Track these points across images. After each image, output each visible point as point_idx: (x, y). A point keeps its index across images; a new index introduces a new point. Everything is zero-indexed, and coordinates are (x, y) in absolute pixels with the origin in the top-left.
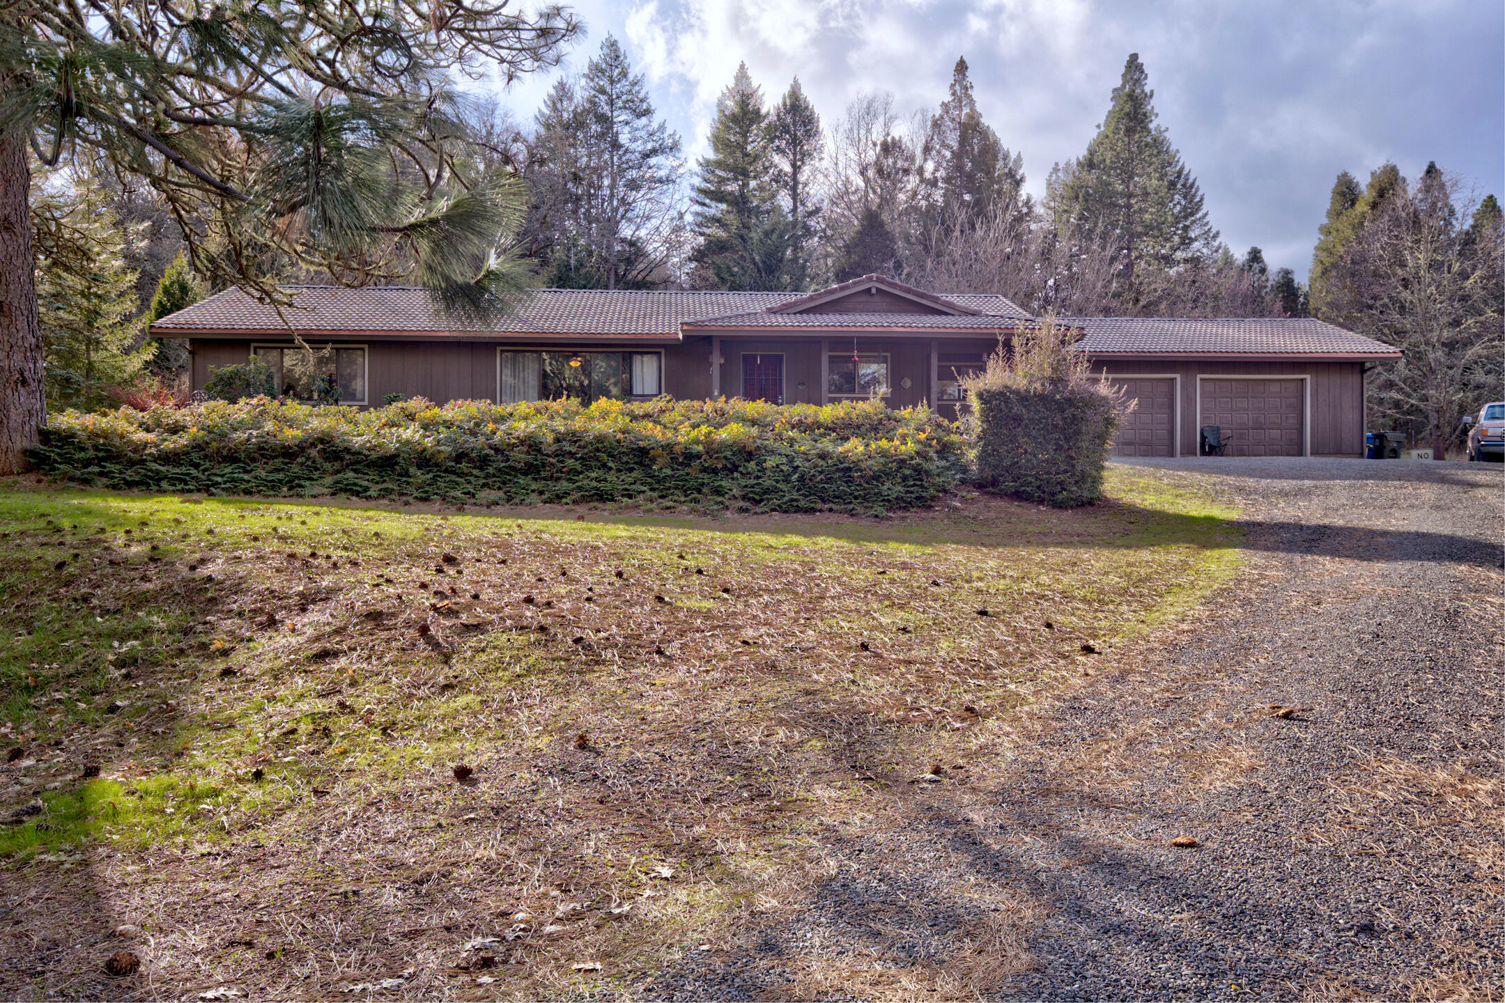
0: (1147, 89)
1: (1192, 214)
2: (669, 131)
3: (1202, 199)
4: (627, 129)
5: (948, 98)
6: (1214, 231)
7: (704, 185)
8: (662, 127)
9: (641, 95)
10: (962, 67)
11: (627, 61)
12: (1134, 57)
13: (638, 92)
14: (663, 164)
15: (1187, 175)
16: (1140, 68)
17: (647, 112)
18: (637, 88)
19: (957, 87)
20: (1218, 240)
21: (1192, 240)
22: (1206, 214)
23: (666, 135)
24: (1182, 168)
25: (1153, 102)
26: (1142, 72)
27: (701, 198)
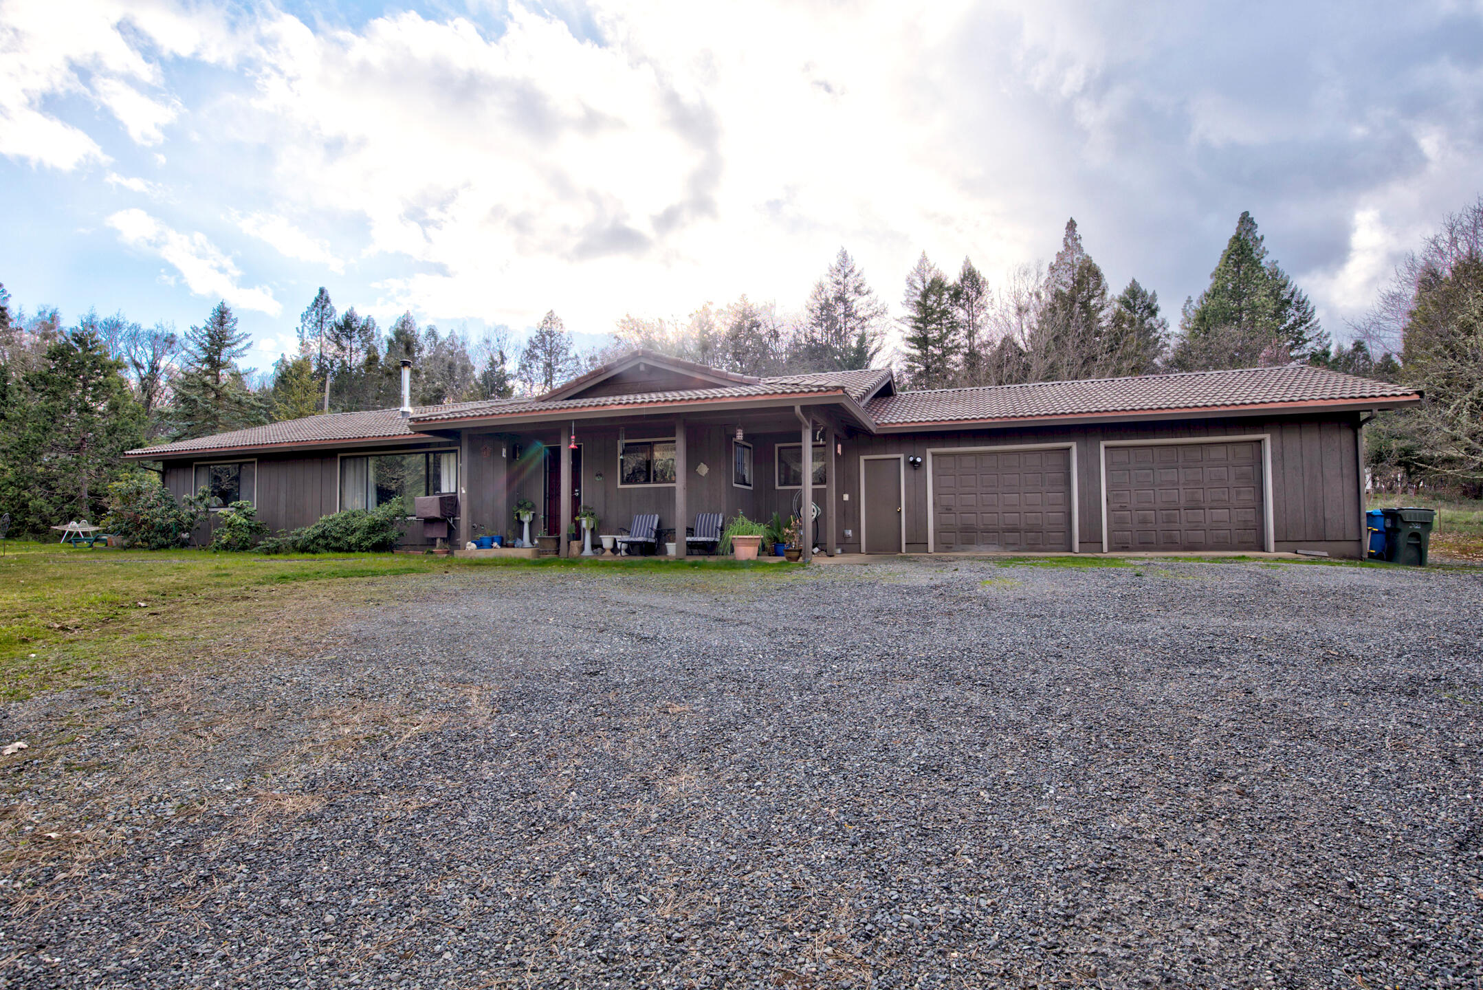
0: (1258, 235)
1: (1306, 322)
3: (1313, 311)
5: (1061, 249)
6: (1325, 332)
10: (1071, 225)
12: (1246, 213)
15: (1300, 293)
16: (1251, 221)
19: (1069, 241)
20: (1329, 339)
21: (1305, 341)
22: (1318, 321)
24: (1296, 289)
25: (1263, 244)
26: (1253, 224)
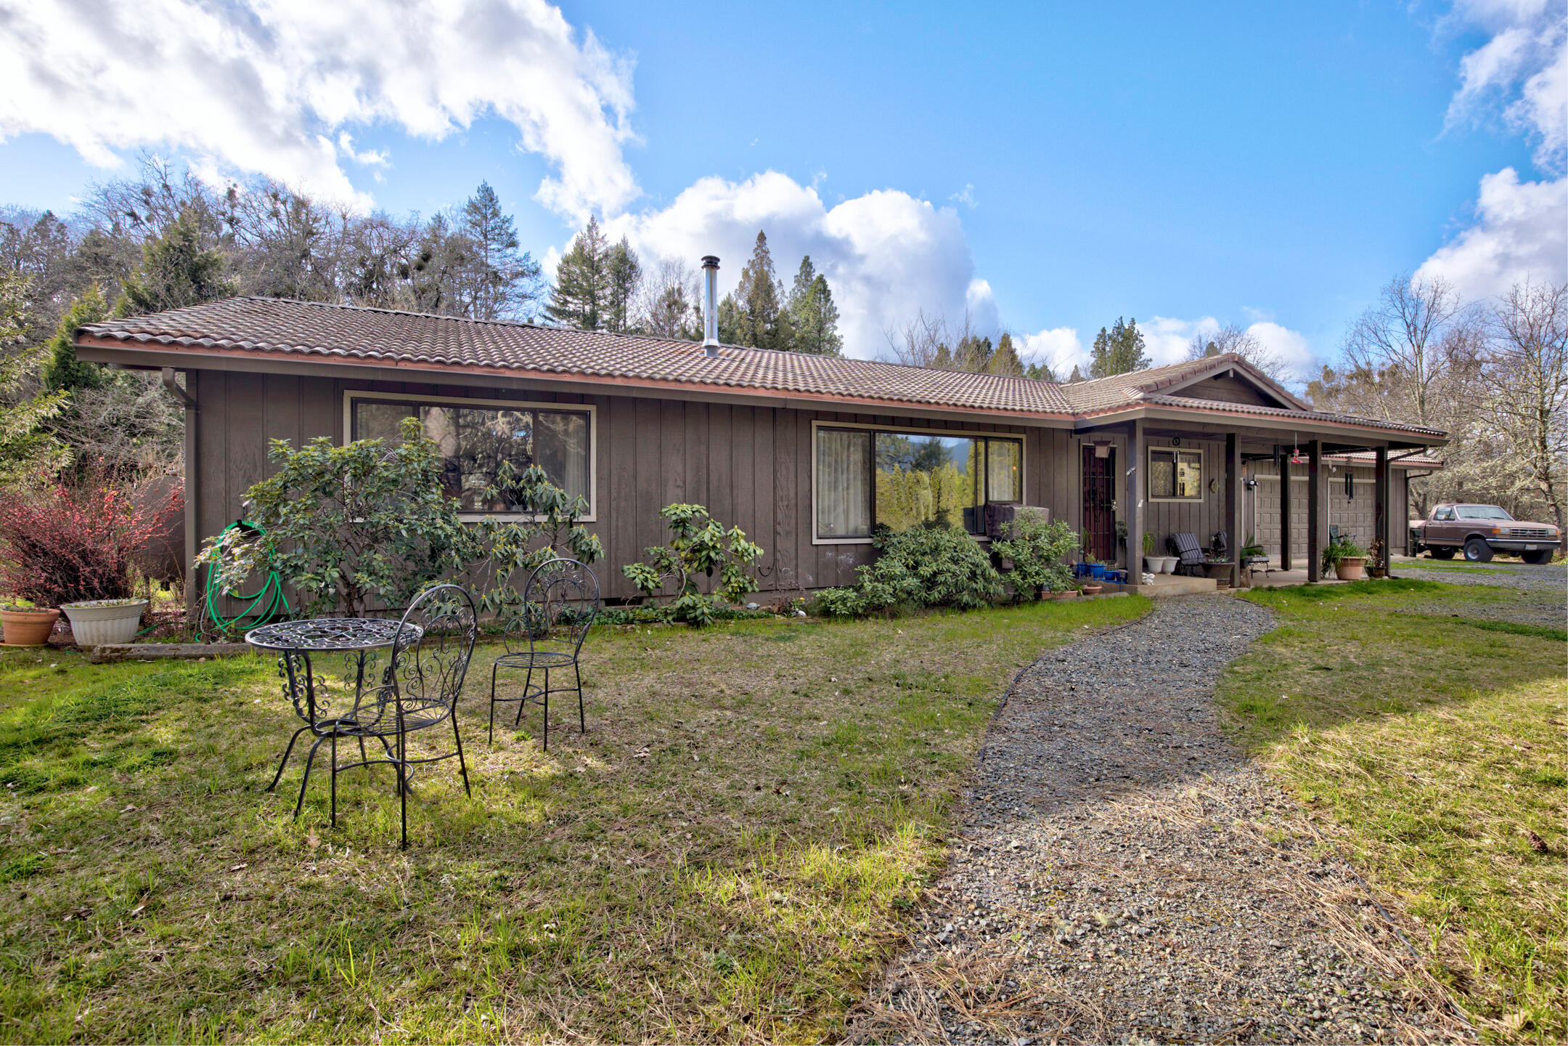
2: (533, 260)
4: (497, 255)
5: (753, 257)
7: (552, 304)
8: (527, 257)
9: (510, 231)
10: (762, 237)
11: (499, 204)
13: (508, 228)
14: (525, 284)
17: (513, 244)
18: (507, 225)
23: (530, 263)
27: (548, 314)
